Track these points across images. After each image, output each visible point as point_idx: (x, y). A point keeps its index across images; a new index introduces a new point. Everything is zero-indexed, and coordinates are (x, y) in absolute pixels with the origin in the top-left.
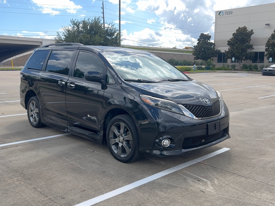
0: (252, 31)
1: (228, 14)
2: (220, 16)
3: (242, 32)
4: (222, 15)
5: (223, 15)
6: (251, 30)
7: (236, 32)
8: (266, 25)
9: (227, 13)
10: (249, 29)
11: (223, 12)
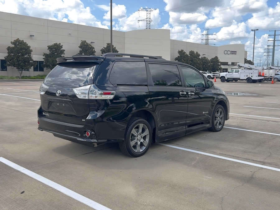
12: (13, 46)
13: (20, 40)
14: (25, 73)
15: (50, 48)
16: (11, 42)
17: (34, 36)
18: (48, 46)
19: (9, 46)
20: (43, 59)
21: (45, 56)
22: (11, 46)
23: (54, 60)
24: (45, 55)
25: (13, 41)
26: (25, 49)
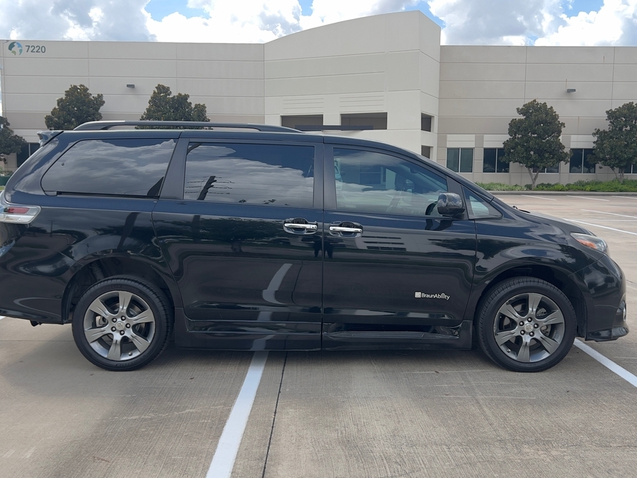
0: (100, 96)
1: (35, 50)
2: (14, 52)
3: (82, 97)
4: (18, 52)
5: (21, 51)
6: (98, 95)
7: (64, 97)
8: (128, 86)
9: (31, 49)
10: (93, 92)
11: (20, 46)
12: (522, 117)
13: (538, 104)
14: (545, 177)
15: (612, 115)
16: (518, 109)
17: (574, 90)
18: (607, 112)
19: (514, 118)
20: (594, 142)
21: (598, 137)
22: (517, 118)
23: (616, 146)
24: (598, 132)
25: (521, 107)
26: (545, 122)
